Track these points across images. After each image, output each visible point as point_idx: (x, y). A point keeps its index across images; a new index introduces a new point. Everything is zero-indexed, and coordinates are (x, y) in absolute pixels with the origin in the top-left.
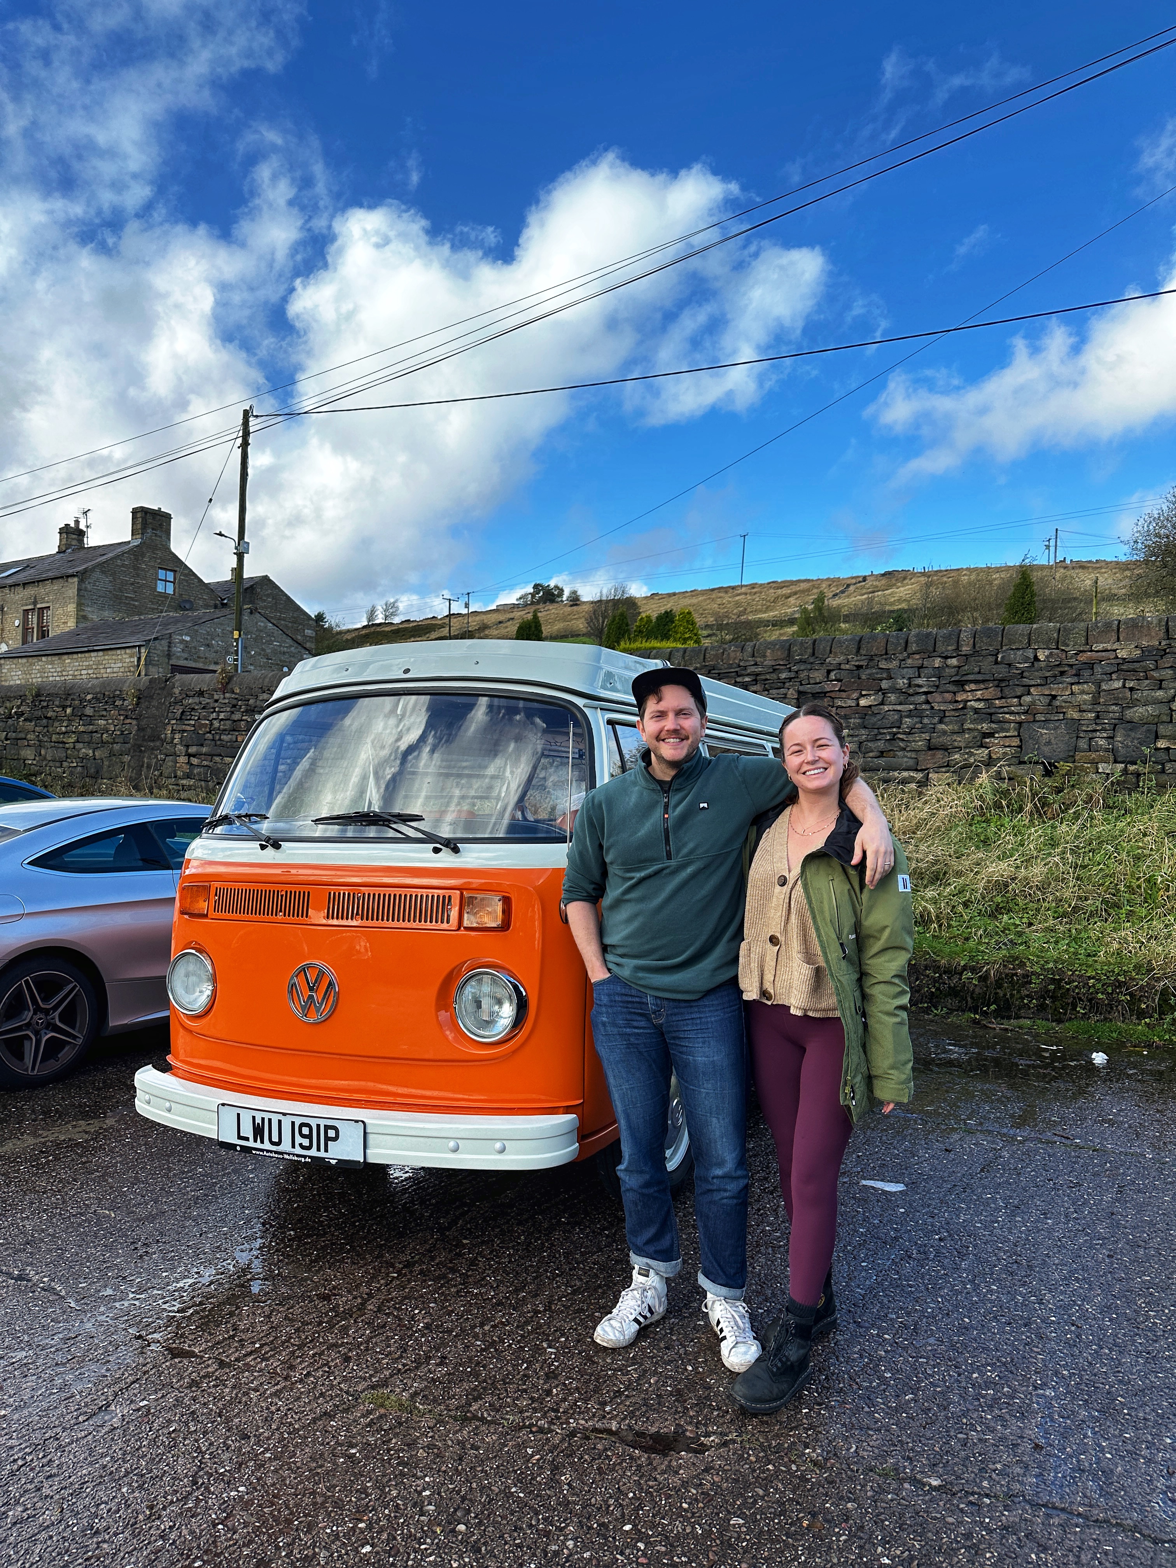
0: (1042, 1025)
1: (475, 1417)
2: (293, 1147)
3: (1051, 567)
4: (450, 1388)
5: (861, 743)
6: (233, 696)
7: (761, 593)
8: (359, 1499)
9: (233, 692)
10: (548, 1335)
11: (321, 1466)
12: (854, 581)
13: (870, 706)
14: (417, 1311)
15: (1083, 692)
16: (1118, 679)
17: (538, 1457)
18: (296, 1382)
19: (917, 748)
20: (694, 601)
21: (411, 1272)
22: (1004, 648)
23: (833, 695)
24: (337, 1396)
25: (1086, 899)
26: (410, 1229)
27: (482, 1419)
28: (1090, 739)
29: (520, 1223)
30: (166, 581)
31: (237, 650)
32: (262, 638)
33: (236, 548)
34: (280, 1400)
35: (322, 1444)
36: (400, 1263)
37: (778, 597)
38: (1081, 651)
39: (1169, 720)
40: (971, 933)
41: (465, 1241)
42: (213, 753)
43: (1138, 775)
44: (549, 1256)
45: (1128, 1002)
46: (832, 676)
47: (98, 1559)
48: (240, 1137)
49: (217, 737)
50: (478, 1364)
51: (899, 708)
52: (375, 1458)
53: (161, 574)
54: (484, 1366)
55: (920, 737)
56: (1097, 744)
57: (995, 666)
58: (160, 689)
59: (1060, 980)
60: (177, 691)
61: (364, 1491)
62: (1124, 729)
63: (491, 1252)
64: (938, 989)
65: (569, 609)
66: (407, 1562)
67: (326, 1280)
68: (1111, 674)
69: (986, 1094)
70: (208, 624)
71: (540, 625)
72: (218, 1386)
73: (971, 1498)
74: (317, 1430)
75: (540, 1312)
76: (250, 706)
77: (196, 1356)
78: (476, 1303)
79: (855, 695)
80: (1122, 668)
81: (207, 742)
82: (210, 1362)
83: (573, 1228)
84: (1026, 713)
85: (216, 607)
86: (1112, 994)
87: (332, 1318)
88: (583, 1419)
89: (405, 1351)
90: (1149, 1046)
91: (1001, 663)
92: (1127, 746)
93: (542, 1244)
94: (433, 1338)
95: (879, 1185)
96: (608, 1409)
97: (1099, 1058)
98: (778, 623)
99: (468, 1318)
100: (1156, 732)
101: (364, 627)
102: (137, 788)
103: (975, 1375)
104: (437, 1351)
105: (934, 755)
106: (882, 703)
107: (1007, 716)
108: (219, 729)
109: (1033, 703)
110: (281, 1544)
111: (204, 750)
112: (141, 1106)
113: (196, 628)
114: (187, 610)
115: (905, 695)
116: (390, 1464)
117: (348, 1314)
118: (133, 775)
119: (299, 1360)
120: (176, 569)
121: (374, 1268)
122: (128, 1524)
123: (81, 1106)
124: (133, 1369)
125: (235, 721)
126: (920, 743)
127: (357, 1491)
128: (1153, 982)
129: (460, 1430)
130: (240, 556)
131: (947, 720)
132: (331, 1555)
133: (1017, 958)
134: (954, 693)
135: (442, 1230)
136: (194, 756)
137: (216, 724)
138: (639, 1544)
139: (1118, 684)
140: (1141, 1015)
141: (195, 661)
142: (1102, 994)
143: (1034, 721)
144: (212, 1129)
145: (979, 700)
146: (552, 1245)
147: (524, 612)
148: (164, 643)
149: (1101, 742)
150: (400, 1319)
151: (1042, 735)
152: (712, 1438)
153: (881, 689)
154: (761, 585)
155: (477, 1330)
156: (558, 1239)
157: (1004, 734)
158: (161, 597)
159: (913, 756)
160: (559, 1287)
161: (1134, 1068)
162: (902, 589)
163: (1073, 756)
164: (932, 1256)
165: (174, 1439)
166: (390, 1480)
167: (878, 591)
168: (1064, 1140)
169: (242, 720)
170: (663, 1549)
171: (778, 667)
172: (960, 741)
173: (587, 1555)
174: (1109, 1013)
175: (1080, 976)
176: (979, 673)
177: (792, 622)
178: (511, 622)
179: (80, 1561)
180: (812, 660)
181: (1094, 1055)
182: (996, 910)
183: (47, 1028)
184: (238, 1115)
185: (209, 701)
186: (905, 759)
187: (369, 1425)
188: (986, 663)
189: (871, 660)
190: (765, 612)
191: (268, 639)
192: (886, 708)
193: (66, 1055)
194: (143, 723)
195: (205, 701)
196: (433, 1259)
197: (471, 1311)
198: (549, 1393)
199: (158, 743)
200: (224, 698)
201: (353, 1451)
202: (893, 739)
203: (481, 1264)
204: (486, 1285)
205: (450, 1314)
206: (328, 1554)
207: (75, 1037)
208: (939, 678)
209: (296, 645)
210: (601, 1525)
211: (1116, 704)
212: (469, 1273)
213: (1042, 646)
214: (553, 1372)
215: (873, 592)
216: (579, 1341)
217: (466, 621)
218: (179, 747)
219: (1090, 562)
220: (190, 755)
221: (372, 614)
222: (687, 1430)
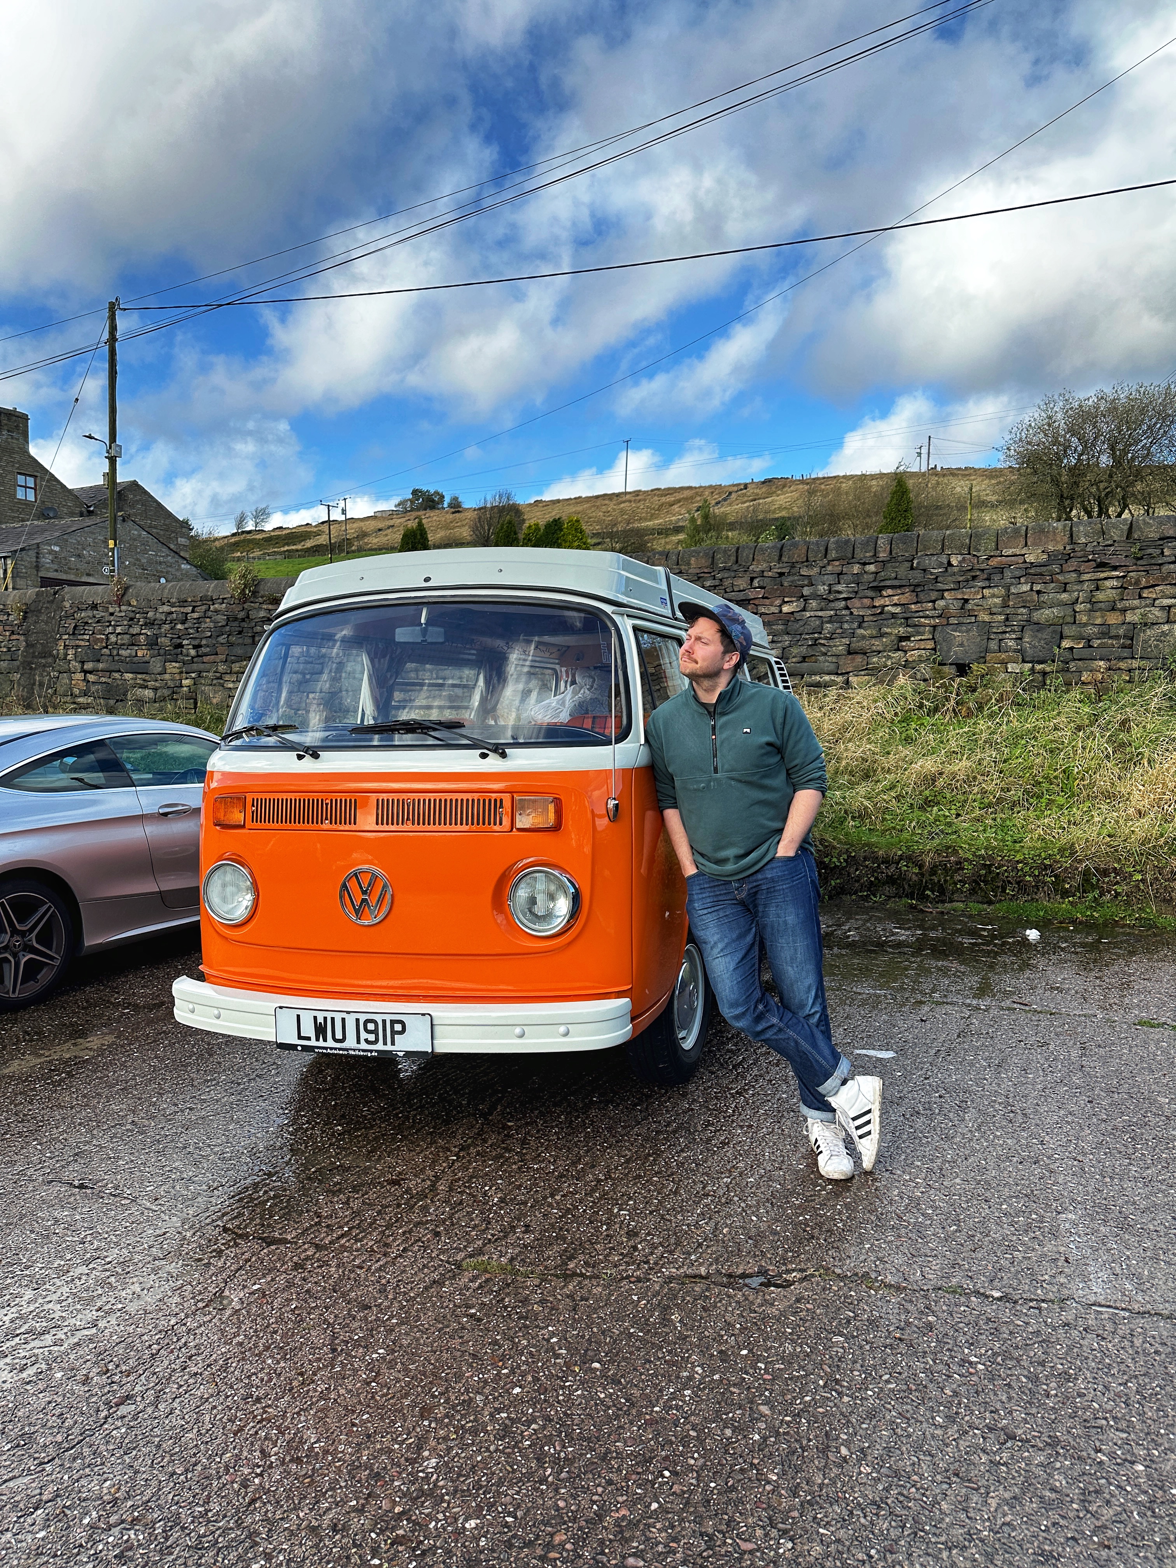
0: (974, 907)
1: (575, 1274)
2: (358, 1042)
3: (924, 474)
4: (542, 1251)
5: (784, 649)
6: (130, 608)
7: (645, 500)
8: (493, 1351)
9: (130, 605)
10: (617, 1200)
11: (448, 1327)
12: (736, 489)
13: (792, 613)
14: (487, 1188)
15: (993, 596)
16: (1026, 583)
17: (644, 1302)
18: (396, 1257)
19: (838, 653)
20: (579, 508)
21: (468, 1154)
22: (919, 554)
23: (756, 602)
24: (440, 1266)
25: (1009, 790)
26: (453, 1117)
27: (582, 1275)
28: (1000, 640)
29: (556, 1105)
30: (26, 487)
31: (113, 560)
32: (136, 547)
33: (108, 452)
34: (387, 1273)
35: (442, 1308)
36: (455, 1147)
37: (662, 505)
38: (992, 556)
39: (1072, 621)
40: (904, 825)
41: (509, 1124)
42: (112, 668)
43: (1044, 674)
44: (593, 1131)
45: (1053, 883)
46: (756, 583)
47: (270, 1421)
48: (300, 1037)
49: (115, 652)
50: (561, 1229)
51: (820, 614)
52: (495, 1315)
53: (21, 479)
54: (567, 1230)
55: (841, 642)
56: (1006, 646)
57: (911, 572)
58: (48, 602)
59: (991, 865)
60: (67, 604)
61: (495, 1342)
62: (1031, 630)
63: (538, 1132)
64: (876, 878)
65: (451, 516)
66: (557, 1397)
67: (390, 1167)
68: (1019, 578)
69: (942, 970)
70: (79, 533)
71: (426, 533)
72: (323, 1266)
73: (1031, 1304)
74: (432, 1296)
75: (602, 1181)
76: (149, 619)
77: (290, 1242)
78: (540, 1177)
79: (778, 602)
80: (1030, 571)
81: (103, 657)
82: (306, 1246)
83: (607, 1105)
84: (940, 616)
85: (82, 515)
86: (1038, 876)
87: (408, 1199)
88: (674, 1267)
89: (489, 1223)
90: (1073, 922)
91: (917, 569)
92: (1035, 647)
93: (583, 1121)
94: (511, 1210)
95: (872, 1053)
96: (693, 1257)
97: (1033, 935)
98: (664, 532)
99: (537, 1191)
100: (1061, 632)
101: (234, 535)
102: (29, 707)
103: (1004, 1207)
104: (519, 1220)
105: (854, 659)
106: (804, 610)
107: (922, 620)
108: (116, 644)
109: (947, 607)
110: (437, 1393)
111: (101, 666)
112: (181, 1015)
113: (65, 537)
114: (51, 518)
115: (826, 601)
116: (510, 1318)
117: (423, 1196)
118: (25, 694)
119: (391, 1238)
120: (36, 474)
121: (431, 1153)
122: (285, 1390)
123: (73, 1025)
124: (233, 1259)
125: (133, 635)
126: (841, 648)
127: (490, 1344)
128: (1076, 864)
129: (565, 1286)
130: (112, 461)
131: (865, 624)
132: (487, 1398)
133: (950, 847)
134: (872, 599)
135: (484, 1115)
136: (90, 672)
137: (113, 638)
138: (759, 1364)
139: (1026, 588)
140: (1065, 894)
141: (66, 573)
142: (1030, 876)
143: (948, 624)
144: (270, 1033)
145: (895, 605)
146: (593, 1121)
147: (404, 519)
148: (32, 553)
149: (1011, 643)
150: (474, 1196)
151: (955, 637)
152: (794, 1274)
153: (803, 596)
154: (645, 492)
155: (550, 1200)
156: (597, 1116)
157: (919, 638)
158: (22, 504)
159: (834, 660)
160: (612, 1158)
161: (1066, 942)
162: (782, 497)
163: (984, 657)
164: (937, 1111)
165: (299, 1315)
166: (516, 1332)
167: (759, 499)
168: (1023, 1007)
169: (141, 634)
170: (783, 1366)
171: (702, 575)
172: (877, 644)
173: (716, 1377)
174: (1036, 893)
175: (1009, 861)
176: (896, 578)
177: (678, 530)
178: (391, 530)
179: (252, 1424)
180: (735, 567)
181: (1028, 932)
182: (926, 804)
183: (24, 950)
184: (298, 1016)
185: (103, 614)
186: (827, 664)
187: (480, 1287)
188: (902, 569)
189: (793, 567)
190: (650, 520)
191: (143, 547)
192: (808, 614)
193: (45, 977)
194: (32, 638)
195: (99, 614)
196: (485, 1141)
197: (537, 1184)
198: (635, 1248)
199: (50, 660)
200: (120, 611)
201: (473, 1311)
202: (815, 645)
203: (532, 1143)
204: (544, 1160)
205: (519, 1187)
206: (483, 1398)
207: (52, 958)
208: (858, 584)
209: (172, 554)
210: (721, 1352)
211: (1024, 607)
212: (524, 1151)
213: (955, 552)
214: (632, 1231)
215: (755, 500)
216: (647, 1203)
217: (344, 528)
218: (73, 663)
219: (959, 469)
220: (86, 672)
221: (241, 521)
222: (769, 1270)
